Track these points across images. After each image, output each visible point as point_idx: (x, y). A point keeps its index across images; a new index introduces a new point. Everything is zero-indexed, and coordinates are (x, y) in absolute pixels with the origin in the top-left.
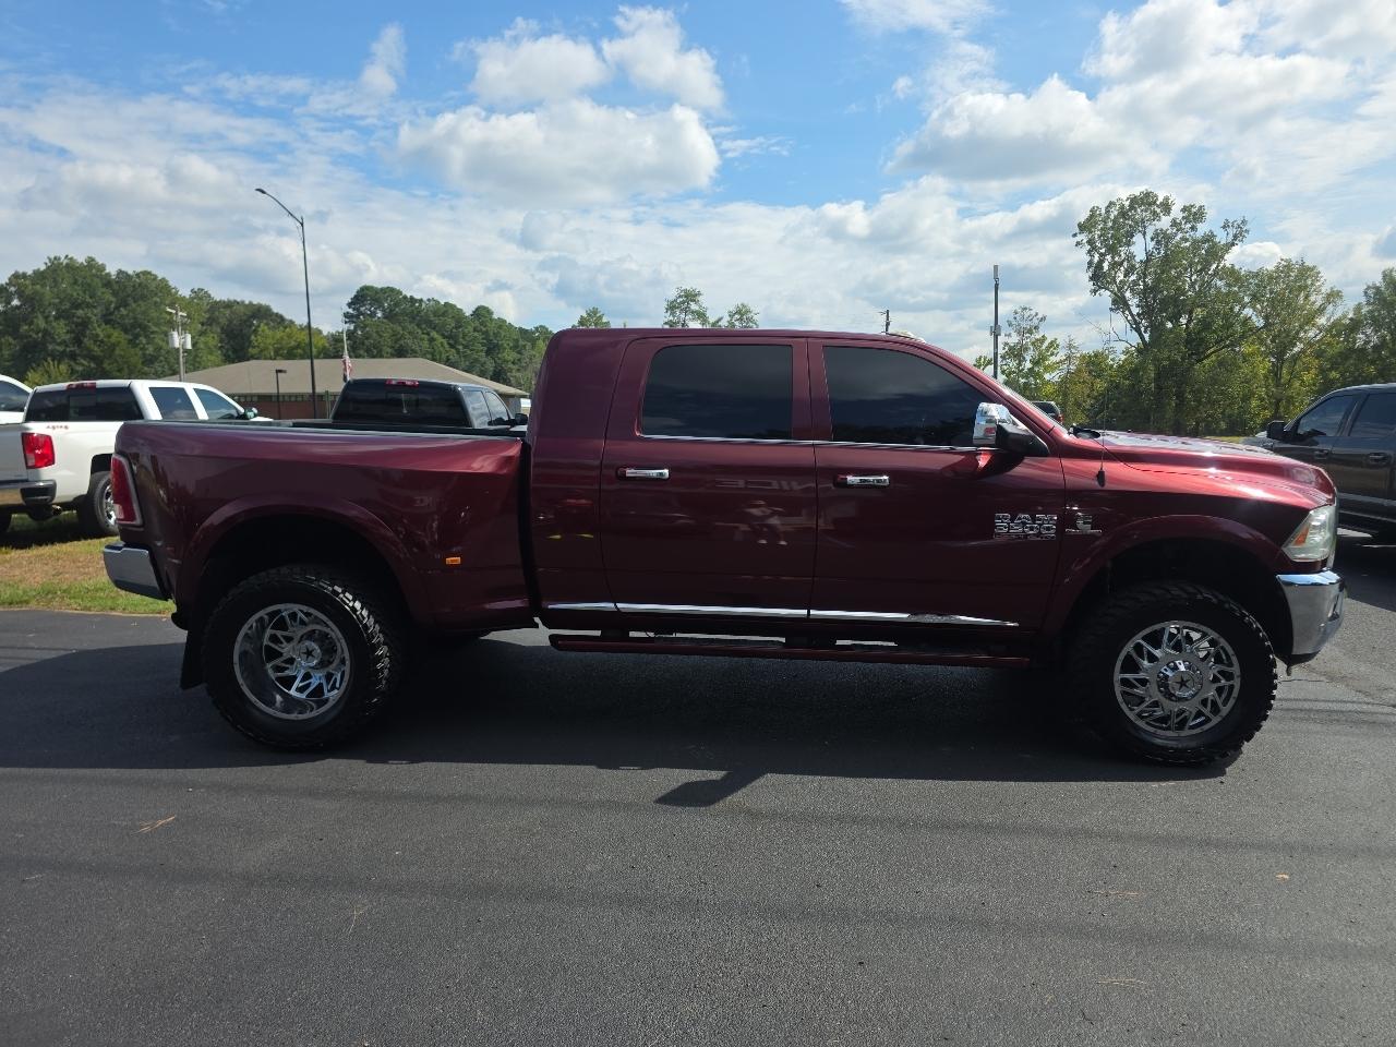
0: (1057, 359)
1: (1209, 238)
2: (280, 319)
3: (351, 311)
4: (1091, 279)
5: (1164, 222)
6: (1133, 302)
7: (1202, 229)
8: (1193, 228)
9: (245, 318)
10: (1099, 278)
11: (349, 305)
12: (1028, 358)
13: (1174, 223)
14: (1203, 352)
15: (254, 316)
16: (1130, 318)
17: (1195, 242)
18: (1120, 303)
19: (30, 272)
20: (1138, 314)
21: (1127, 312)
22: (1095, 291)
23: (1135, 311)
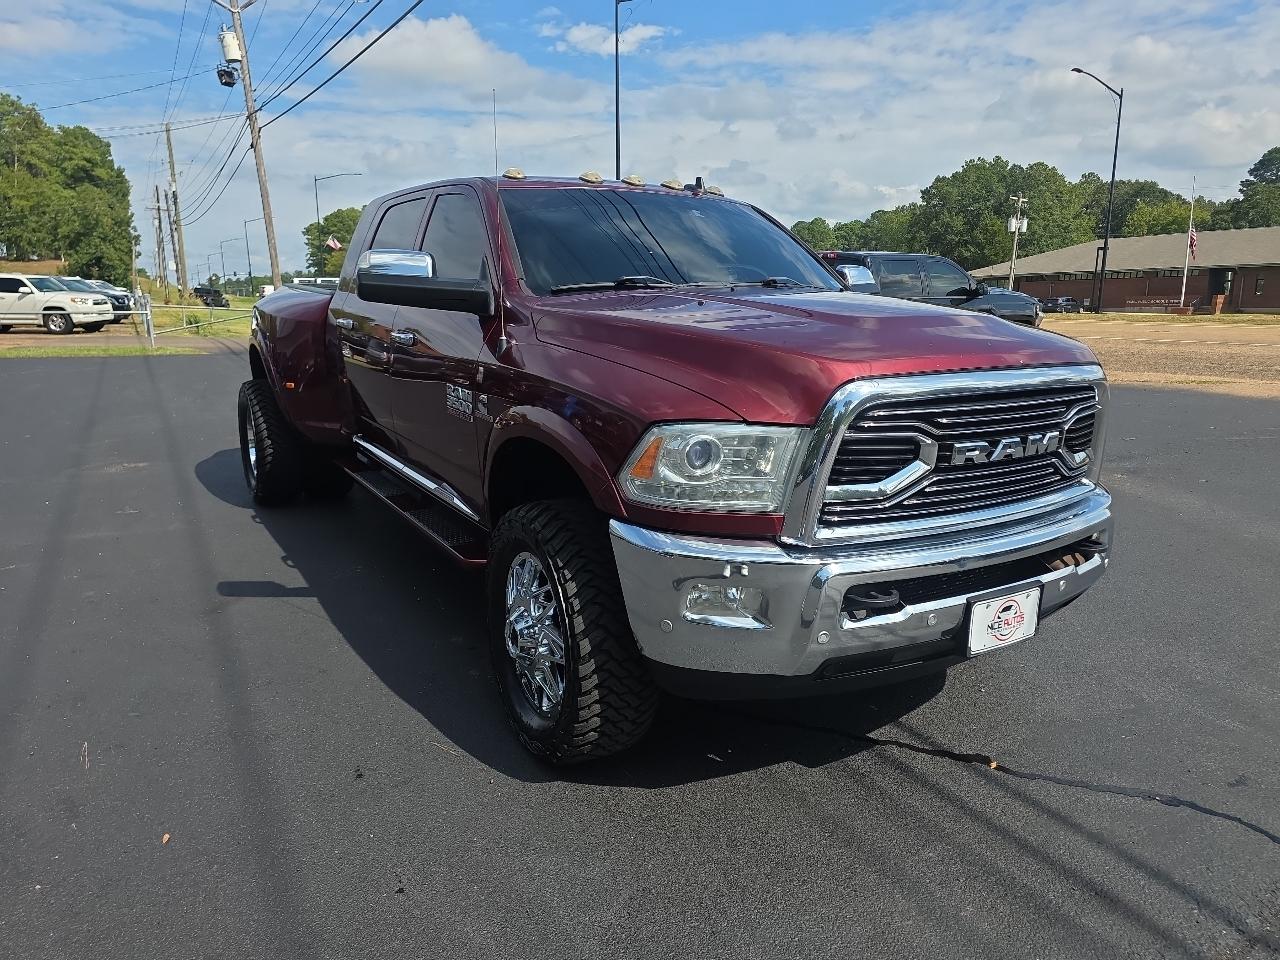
2: (1165, 195)
3: (1252, 178)
9: (1126, 197)
11: (1251, 172)
15: (1137, 194)
19: (949, 176)
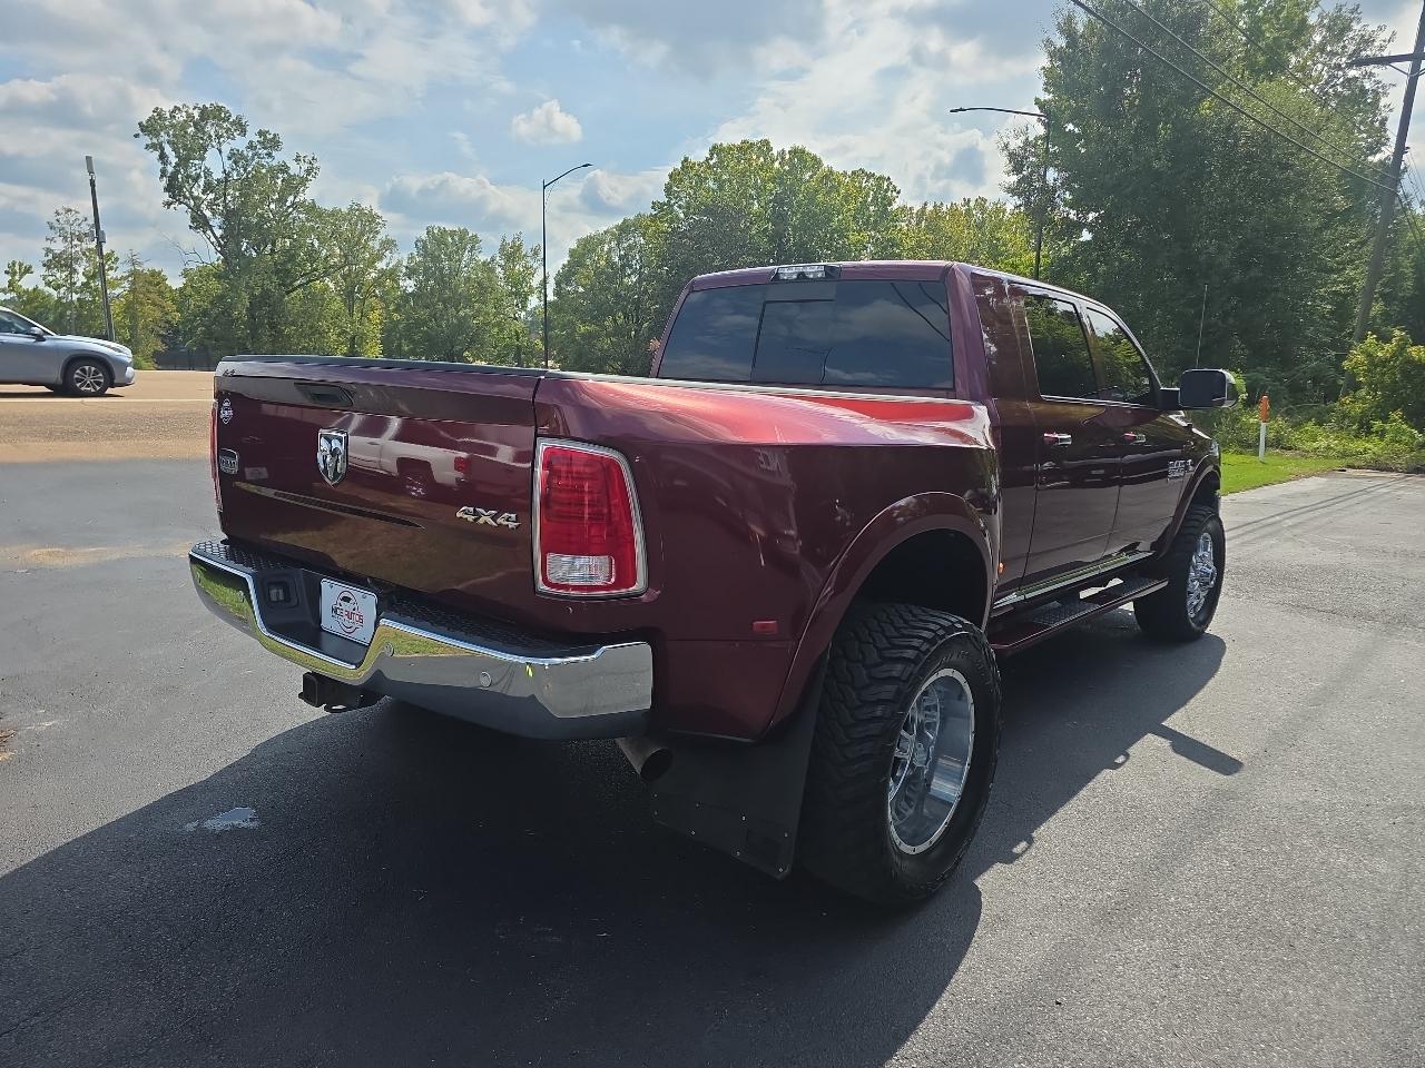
0: (118, 274)
1: (284, 168)
4: (166, 190)
5: (240, 143)
6: (216, 222)
7: (279, 157)
8: (269, 155)
10: (174, 189)
12: (81, 270)
13: (251, 146)
14: (291, 284)
16: (213, 239)
17: (271, 169)
18: (200, 222)
20: (222, 237)
21: (209, 232)
22: (168, 204)
23: (219, 233)
